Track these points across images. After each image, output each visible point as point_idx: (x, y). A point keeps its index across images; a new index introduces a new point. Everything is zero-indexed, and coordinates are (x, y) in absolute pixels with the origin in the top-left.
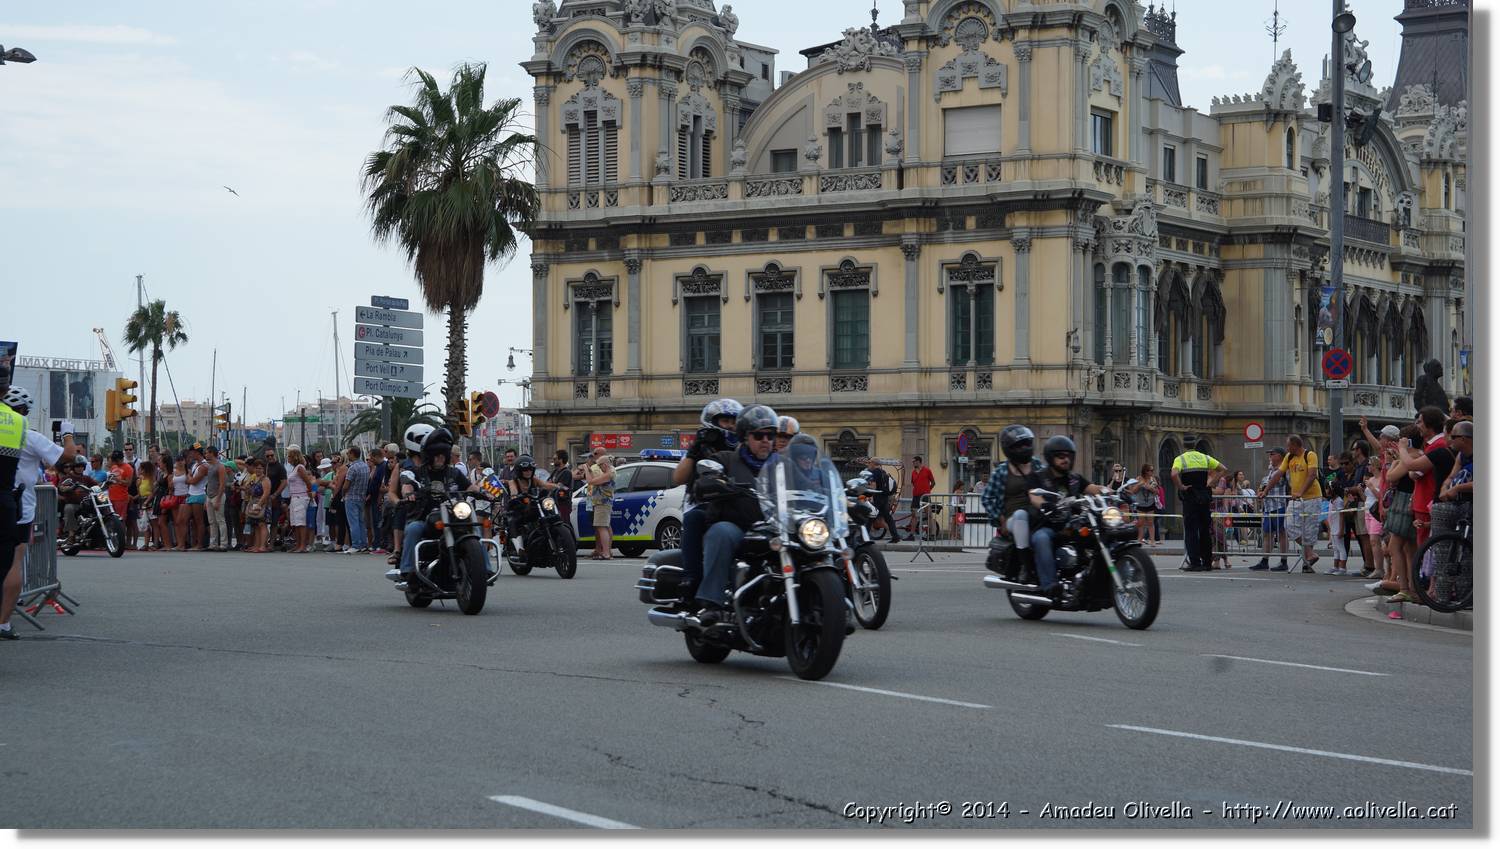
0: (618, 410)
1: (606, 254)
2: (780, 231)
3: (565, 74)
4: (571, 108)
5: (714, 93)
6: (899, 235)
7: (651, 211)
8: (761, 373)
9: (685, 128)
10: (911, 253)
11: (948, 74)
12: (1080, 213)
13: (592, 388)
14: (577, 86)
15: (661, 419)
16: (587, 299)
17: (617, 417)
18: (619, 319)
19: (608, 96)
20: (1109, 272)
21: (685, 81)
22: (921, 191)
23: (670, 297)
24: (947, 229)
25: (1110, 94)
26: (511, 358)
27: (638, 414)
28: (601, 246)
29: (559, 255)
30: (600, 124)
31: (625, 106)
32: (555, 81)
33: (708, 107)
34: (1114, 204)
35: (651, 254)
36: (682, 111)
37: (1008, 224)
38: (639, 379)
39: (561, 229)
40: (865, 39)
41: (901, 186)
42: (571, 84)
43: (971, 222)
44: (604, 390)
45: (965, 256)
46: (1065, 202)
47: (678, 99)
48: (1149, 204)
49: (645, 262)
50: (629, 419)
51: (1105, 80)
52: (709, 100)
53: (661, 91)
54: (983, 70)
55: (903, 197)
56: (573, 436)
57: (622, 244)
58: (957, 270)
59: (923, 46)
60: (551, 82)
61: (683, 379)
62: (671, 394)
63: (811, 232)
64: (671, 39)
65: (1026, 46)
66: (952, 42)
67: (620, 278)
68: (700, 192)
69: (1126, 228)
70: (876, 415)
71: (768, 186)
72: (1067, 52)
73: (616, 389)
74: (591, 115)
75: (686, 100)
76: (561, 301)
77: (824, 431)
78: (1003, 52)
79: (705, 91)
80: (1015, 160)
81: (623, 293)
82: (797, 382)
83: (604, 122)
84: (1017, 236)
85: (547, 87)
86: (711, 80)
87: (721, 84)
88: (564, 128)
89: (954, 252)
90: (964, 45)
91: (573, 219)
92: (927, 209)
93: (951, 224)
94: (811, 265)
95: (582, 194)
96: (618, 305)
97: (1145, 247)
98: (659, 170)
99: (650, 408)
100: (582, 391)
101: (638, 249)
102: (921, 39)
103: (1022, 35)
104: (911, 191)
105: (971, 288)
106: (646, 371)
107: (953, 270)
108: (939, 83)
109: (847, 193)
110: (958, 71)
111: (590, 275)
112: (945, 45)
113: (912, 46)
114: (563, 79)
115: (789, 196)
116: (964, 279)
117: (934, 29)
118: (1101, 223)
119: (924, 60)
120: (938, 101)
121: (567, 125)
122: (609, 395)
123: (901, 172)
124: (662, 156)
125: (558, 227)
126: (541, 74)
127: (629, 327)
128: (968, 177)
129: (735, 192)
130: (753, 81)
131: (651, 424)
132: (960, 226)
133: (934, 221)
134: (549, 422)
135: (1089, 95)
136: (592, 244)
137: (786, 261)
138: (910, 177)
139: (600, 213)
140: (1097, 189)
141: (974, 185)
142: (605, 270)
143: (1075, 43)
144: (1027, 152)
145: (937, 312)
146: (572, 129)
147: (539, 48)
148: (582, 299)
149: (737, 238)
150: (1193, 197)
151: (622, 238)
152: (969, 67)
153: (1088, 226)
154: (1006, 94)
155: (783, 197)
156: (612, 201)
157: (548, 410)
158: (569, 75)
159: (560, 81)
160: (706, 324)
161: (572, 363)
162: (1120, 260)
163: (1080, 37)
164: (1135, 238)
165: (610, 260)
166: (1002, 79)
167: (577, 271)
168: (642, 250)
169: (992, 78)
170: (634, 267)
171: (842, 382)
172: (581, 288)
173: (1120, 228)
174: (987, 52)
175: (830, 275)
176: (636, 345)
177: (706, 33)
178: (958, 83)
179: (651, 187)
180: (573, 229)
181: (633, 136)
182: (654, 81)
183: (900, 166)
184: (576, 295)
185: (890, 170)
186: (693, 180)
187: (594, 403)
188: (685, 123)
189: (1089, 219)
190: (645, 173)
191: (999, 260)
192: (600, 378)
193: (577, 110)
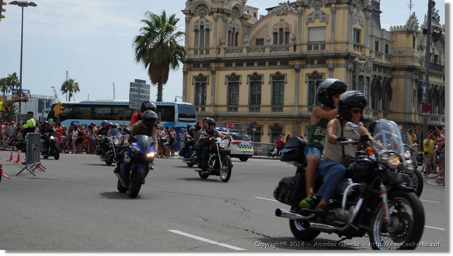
0: (207, 115)
1: (205, 68)
2: (258, 63)
4: (196, 24)
5: (239, 20)
6: (294, 65)
7: (219, 56)
10: (297, 71)
11: (310, 17)
12: (349, 60)
13: (200, 109)
15: (220, 118)
18: (209, 88)
19: (207, 21)
20: (357, 78)
21: (231, 17)
24: (308, 64)
25: (359, 24)
26: (176, 99)
28: (204, 66)
29: (191, 68)
30: (204, 29)
32: (191, 16)
34: (359, 57)
35: (219, 69)
36: (229, 26)
37: (327, 62)
39: (192, 60)
40: (285, 6)
41: (295, 50)
42: (196, 17)
43: (316, 62)
44: (203, 109)
46: (345, 57)
47: (228, 22)
48: (370, 58)
49: (217, 71)
51: (358, 20)
52: (237, 23)
54: (321, 16)
55: (295, 54)
57: (210, 65)
58: (311, 76)
59: (303, 8)
61: (227, 107)
62: (223, 111)
63: (267, 64)
64: (227, 4)
65: (334, 9)
66: (312, 7)
67: (209, 76)
68: (234, 51)
69: (363, 65)
70: (285, 119)
71: (255, 49)
72: (346, 11)
73: (207, 109)
74: (202, 27)
75: (231, 23)
76: (191, 82)
77: (269, 124)
78: (327, 11)
79: (236, 20)
80: (330, 43)
81: (210, 80)
83: (206, 29)
84: (329, 67)
88: (194, 30)
89: (310, 71)
90: (315, 8)
92: (303, 58)
94: (267, 73)
96: (208, 84)
97: (369, 71)
98: (222, 44)
99: (217, 115)
100: (197, 109)
101: (215, 67)
102: (302, 6)
103: (333, 6)
104: (298, 52)
105: (315, 82)
106: (216, 104)
108: (307, 19)
109: (278, 52)
110: (313, 16)
111: (200, 75)
112: (309, 8)
113: (300, 8)
114: (194, 15)
115: (261, 53)
116: (313, 79)
117: (306, 3)
118: (355, 63)
119: (303, 12)
120: (307, 25)
121: (195, 30)
122: (205, 111)
123: (295, 46)
124: (223, 39)
126: (188, 14)
127: (212, 91)
128: (315, 48)
129: (245, 51)
130: (251, 18)
132: (312, 63)
133: (305, 61)
135: (353, 25)
136: (201, 66)
137: (260, 72)
138: (298, 48)
139: (204, 56)
140: (354, 53)
141: (317, 50)
142: (205, 73)
143: (349, 9)
144: (334, 41)
145: (304, 89)
146: (196, 31)
147: (187, 6)
148: (198, 82)
149: (245, 65)
150: (384, 56)
151: (210, 64)
152: (317, 15)
153: (351, 64)
154: (328, 23)
155: (259, 53)
156: (208, 53)
161: (194, 101)
162: (361, 74)
163: (351, 7)
164: (365, 68)
165: (207, 70)
166: (327, 19)
167: (196, 73)
169: (324, 18)
170: (214, 73)
171: (275, 109)
172: (197, 79)
173: (361, 65)
174: (322, 11)
175: (272, 76)
176: (213, 96)
177: (238, 3)
178: (313, 19)
179: (219, 49)
180: (195, 61)
181: (214, 33)
182: (221, 17)
183: (295, 44)
184: (196, 81)
185: (292, 45)
186: (232, 47)
187: (200, 113)
188: (230, 30)
189: (352, 62)
190: (218, 44)
191: (324, 74)
192: (203, 106)
193: (198, 25)
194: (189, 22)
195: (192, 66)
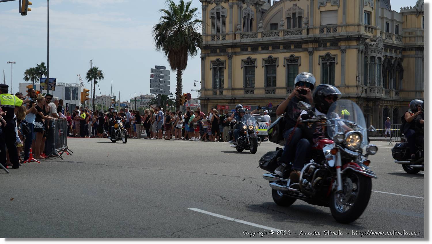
1: (222, 54)
2: (272, 47)
3: (211, 2)
4: (212, 11)
5: (254, 7)
6: (307, 48)
7: (235, 41)
8: (266, 88)
9: (245, 17)
10: (311, 53)
11: (322, 1)
12: (360, 42)
13: (218, 92)
14: (214, 5)
15: (238, 101)
16: (217, 67)
17: (225, 101)
18: (226, 73)
19: (223, 8)
20: (369, 59)
21: (245, 3)
22: (314, 35)
23: (240, 66)
24: (321, 46)
25: (370, 7)
26: (195, 83)
27: (231, 100)
28: (221, 51)
30: (220, 16)
31: (228, 11)
32: (208, 4)
33: (252, 11)
34: (370, 39)
35: (235, 54)
36: (244, 12)
37: (339, 44)
38: (231, 90)
39: (209, 45)
41: (308, 34)
42: (212, 5)
43: (328, 44)
44: (221, 93)
45: (327, 54)
46: (356, 38)
47: (243, 9)
48: (381, 39)
49: (233, 56)
50: (228, 101)
51: (368, 3)
52: (252, 9)
53: (238, 7)
55: (308, 37)
56: (212, 106)
58: (324, 58)
60: (207, 4)
61: (244, 90)
62: (240, 93)
63: (281, 47)
67: (226, 61)
68: (249, 36)
69: (374, 46)
71: (269, 34)
73: (225, 92)
74: (218, 14)
75: (245, 9)
76: (209, 67)
79: (251, 6)
80: (341, 26)
81: (227, 65)
82: (277, 91)
83: (222, 16)
84: (342, 48)
85: (206, 5)
86: (253, 3)
87: (256, 4)
88: (210, 17)
89: (323, 53)
91: (212, 43)
92: (315, 41)
93: (322, 45)
94: (281, 57)
95: (215, 37)
96: (225, 68)
97: (379, 51)
98: (237, 29)
99: (234, 98)
100: (215, 93)
101: (231, 52)
104: (311, 35)
105: (328, 63)
106: (233, 87)
107: (323, 58)
108: (319, 4)
109: (292, 36)
111: (217, 60)
114: (210, 3)
115: (275, 37)
116: (326, 61)
118: (367, 45)
120: (319, 9)
121: (211, 17)
122: (223, 94)
123: (308, 30)
124: (238, 25)
125: (208, 46)
126: (204, 2)
127: (229, 75)
128: (328, 31)
129: (260, 36)
130: (265, 3)
131: (235, 103)
132: (325, 45)
133: (317, 44)
134: (206, 102)
135: (364, 7)
136: (218, 51)
137: (274, 56)
138: (311, 31)
139: (220, 42)
140: (366, 35)
141: (330, 33)
142: (222, 58)
144: (345, 24)
145: (318, 70)
146: (213, 18)
148: (215, 67)
149: (260, 49)
150: (394, 37)
151: (227, 49)
153: (363, 45)
154: (339, 7)
155: (273, 37)
156: (224, 38)
157: (205, 98)
158: (212, 2)
159: (209, 4)
160: (251, 74)
161: (212, 85)
162: (372, 55)
164: (377, 49)
165: (223, 55)
166: (338, 2)
167: (214, 59)
168: (232, 52)
169: (335, 2)
170: (230, 58)
172: (215, 64)
173: (372, 46)
175: (286, 60)
176: (230, 80)
178: (325, 3)
179: (235, 35)
180: (213, 47)
181: (230, 20)
182: (236, 4)
183: (308, 28)
184: (213, 66)
185: (305, 29)
186: (247, 32)
187: (218, 97)
188: (245, 16)
189: (363, 43)
190: (234, 30)
191: (336, 55)
192: (220, 89)
193: (214, 12)
194: (206, 10)
195: (209, 52)
